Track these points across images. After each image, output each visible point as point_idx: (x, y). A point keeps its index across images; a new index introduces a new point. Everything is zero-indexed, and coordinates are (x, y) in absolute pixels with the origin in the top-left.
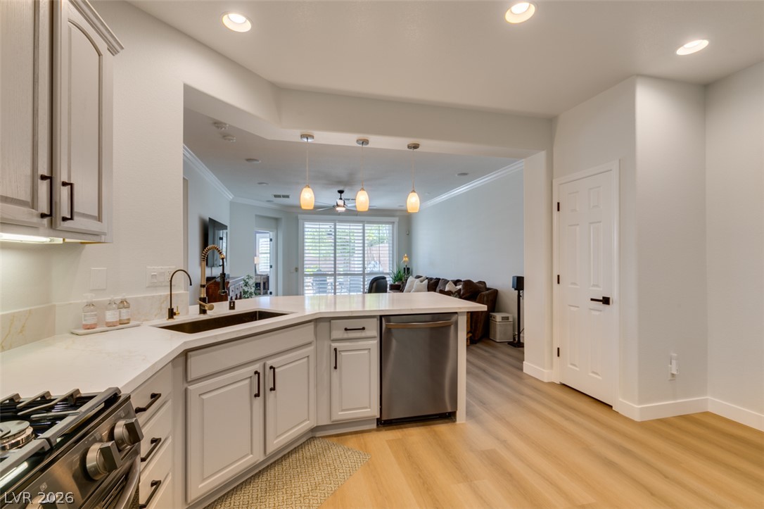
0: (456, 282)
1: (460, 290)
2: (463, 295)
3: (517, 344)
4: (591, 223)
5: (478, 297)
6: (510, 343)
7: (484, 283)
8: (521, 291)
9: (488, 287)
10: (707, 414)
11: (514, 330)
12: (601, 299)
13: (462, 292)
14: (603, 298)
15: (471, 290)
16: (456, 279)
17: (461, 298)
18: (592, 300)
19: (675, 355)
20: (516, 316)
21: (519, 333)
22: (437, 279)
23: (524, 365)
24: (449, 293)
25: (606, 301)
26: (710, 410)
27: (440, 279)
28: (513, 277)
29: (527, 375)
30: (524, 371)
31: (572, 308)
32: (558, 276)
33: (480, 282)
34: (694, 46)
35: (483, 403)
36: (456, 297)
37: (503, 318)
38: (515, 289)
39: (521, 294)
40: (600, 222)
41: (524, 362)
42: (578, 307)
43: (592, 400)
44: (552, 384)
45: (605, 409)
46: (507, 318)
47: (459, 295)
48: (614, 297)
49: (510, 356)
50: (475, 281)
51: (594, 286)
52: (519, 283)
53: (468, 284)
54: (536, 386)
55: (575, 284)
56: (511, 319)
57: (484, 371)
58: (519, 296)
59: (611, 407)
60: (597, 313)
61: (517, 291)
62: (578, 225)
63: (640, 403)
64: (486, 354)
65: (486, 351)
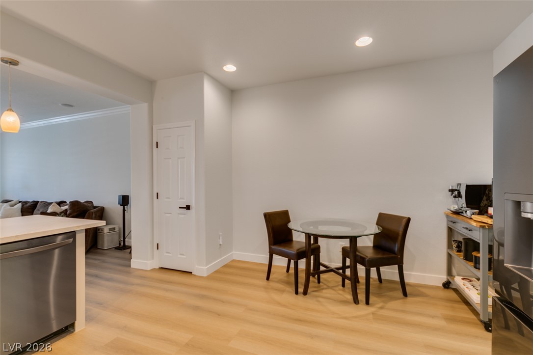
0: (60, 203)
1: (66, 210)
2: (70, 214)
3: (124, 247)
4: (179, 158)
5: (87, 214)
6: (117, 248)
7: (91, 202)
8: (126, 207)
9: (94, 205)
10: (233, 261)
11: (120, 237)
12: (185, 206)
13: (68, 212)
14: (187, 206)
15: (79, 210)
16: (59, 201)
17: (67, 217)
18: (180, 208)
19: (221, 233)
20: (122, 226)
21: (124, 238)
22: (34, 201)
23: (132, 262)
24: (54, 214)
25: (188, 208)
26: (234, 258)
27: (38, 202)
28: (119, 196)
29: (134, 268)
30: (132, 267)
31: (167, 215)
32: (157, 193)
33: (87, 202)
34: (230, 68)
35: (100, 304)
36: (62, 216)
37: (110, 229)
38: (121, 205)
39: (126, 209)
40: (184, 158)
41: (132, 260)
42: (171, 213)
43: (180, 272)
44: (154, 270)
45: (188, 275)
46: (114, 229)
47: (65, 214)
48: (193, 205)
49: (118, 258)
50: (82, 201)
51: (181, 198)
52: (125, 201)
53: (75, 204)
54: (143, 275)
55: (168, 198)
56: (117, 229)
57: (96, 276)
58: (124, 210)
59: (191, 273)
60: (183, 216)
61: (122, 207)
62: (171, 158)
63: (206, 266)
64: (96, 262)
65: (96, 259)
